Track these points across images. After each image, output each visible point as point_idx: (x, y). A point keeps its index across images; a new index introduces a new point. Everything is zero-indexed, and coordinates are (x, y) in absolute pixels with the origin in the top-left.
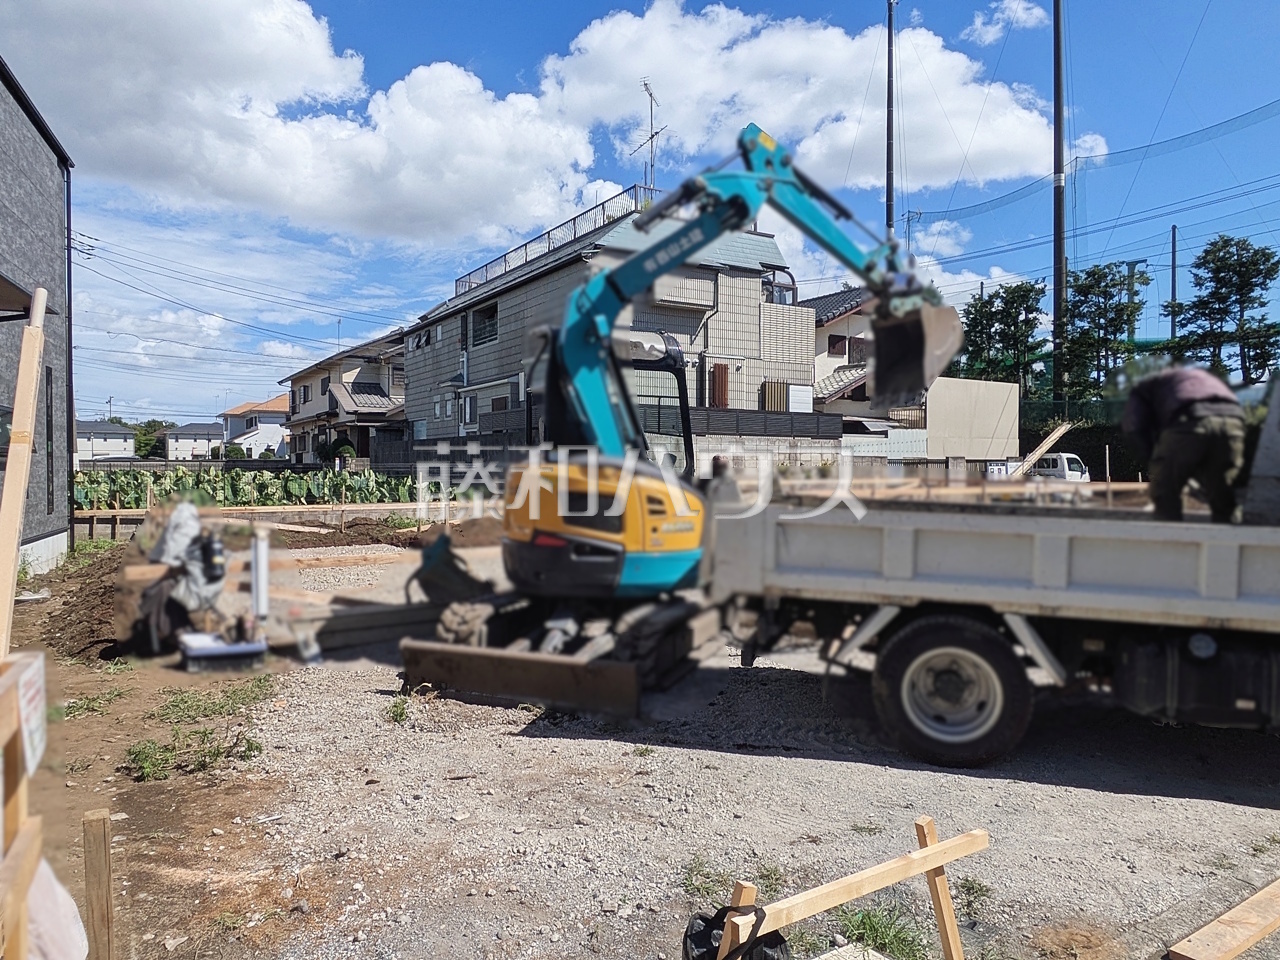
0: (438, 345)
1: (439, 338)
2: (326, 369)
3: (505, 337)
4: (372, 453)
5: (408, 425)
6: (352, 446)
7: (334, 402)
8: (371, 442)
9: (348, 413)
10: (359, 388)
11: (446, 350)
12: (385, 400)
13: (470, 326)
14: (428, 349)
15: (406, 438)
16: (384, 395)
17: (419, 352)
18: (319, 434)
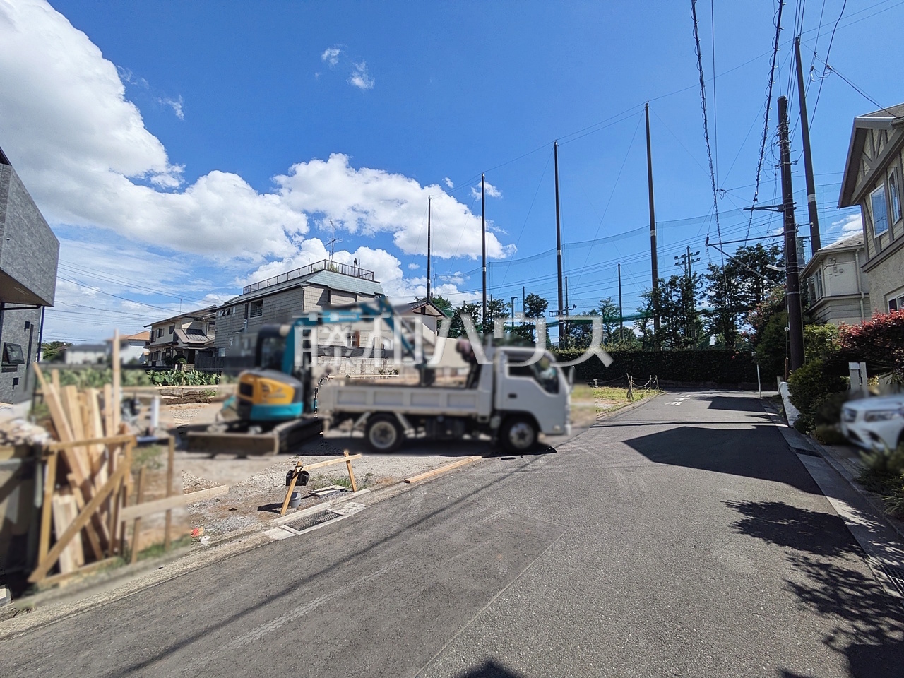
0: (233, 316)
1: (234, 312)
2: (173, 323)
3: (266, 315)
4: (196, 362)
5: (216, 350)
6: (185, 358)
7: (176, 337)
8: (196, 357)
9: (184, 343)
10: (190, 331)
11: (237, 317)
12: (204, 337)
13: (250, 309)
14: (228, 316)
15: (214, 356)
16: (203, 335)
17: (223, 318)
18: (167, 352)
